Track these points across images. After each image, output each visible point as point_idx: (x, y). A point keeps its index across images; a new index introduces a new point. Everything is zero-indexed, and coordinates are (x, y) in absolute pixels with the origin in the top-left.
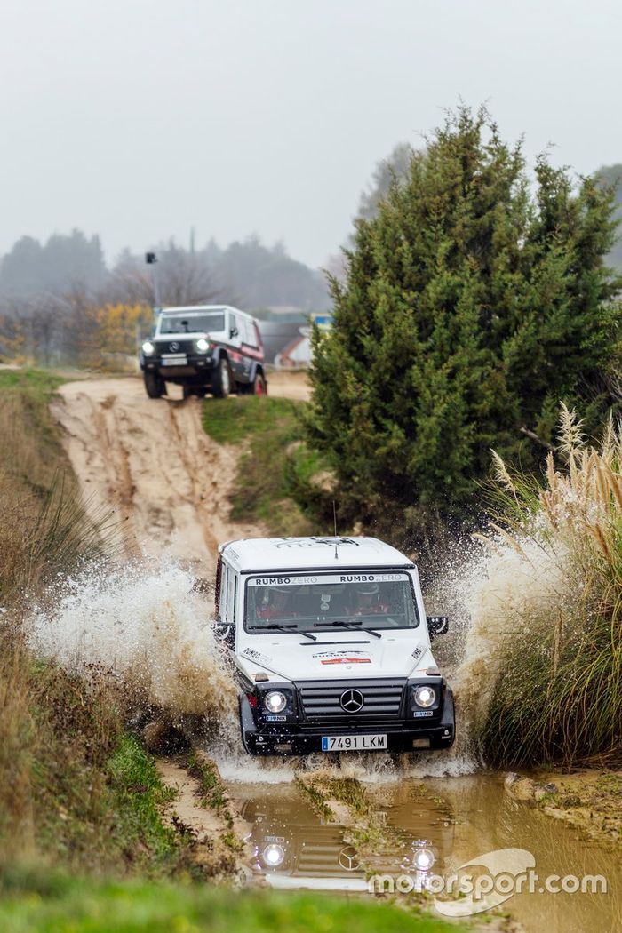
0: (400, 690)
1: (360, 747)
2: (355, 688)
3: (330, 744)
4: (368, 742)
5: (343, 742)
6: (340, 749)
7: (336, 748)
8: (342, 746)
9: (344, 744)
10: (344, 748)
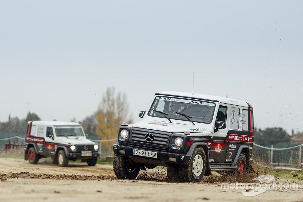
0: (168, 137)
1: (147, 156)
2: (151, 133)
3: (136, 152)
4: (150, 155)
5: (141, 152)
6: (139, 155)
7: (138, 154)
8: (140, 154)
9: (141, 153)
10: (141, 155)
